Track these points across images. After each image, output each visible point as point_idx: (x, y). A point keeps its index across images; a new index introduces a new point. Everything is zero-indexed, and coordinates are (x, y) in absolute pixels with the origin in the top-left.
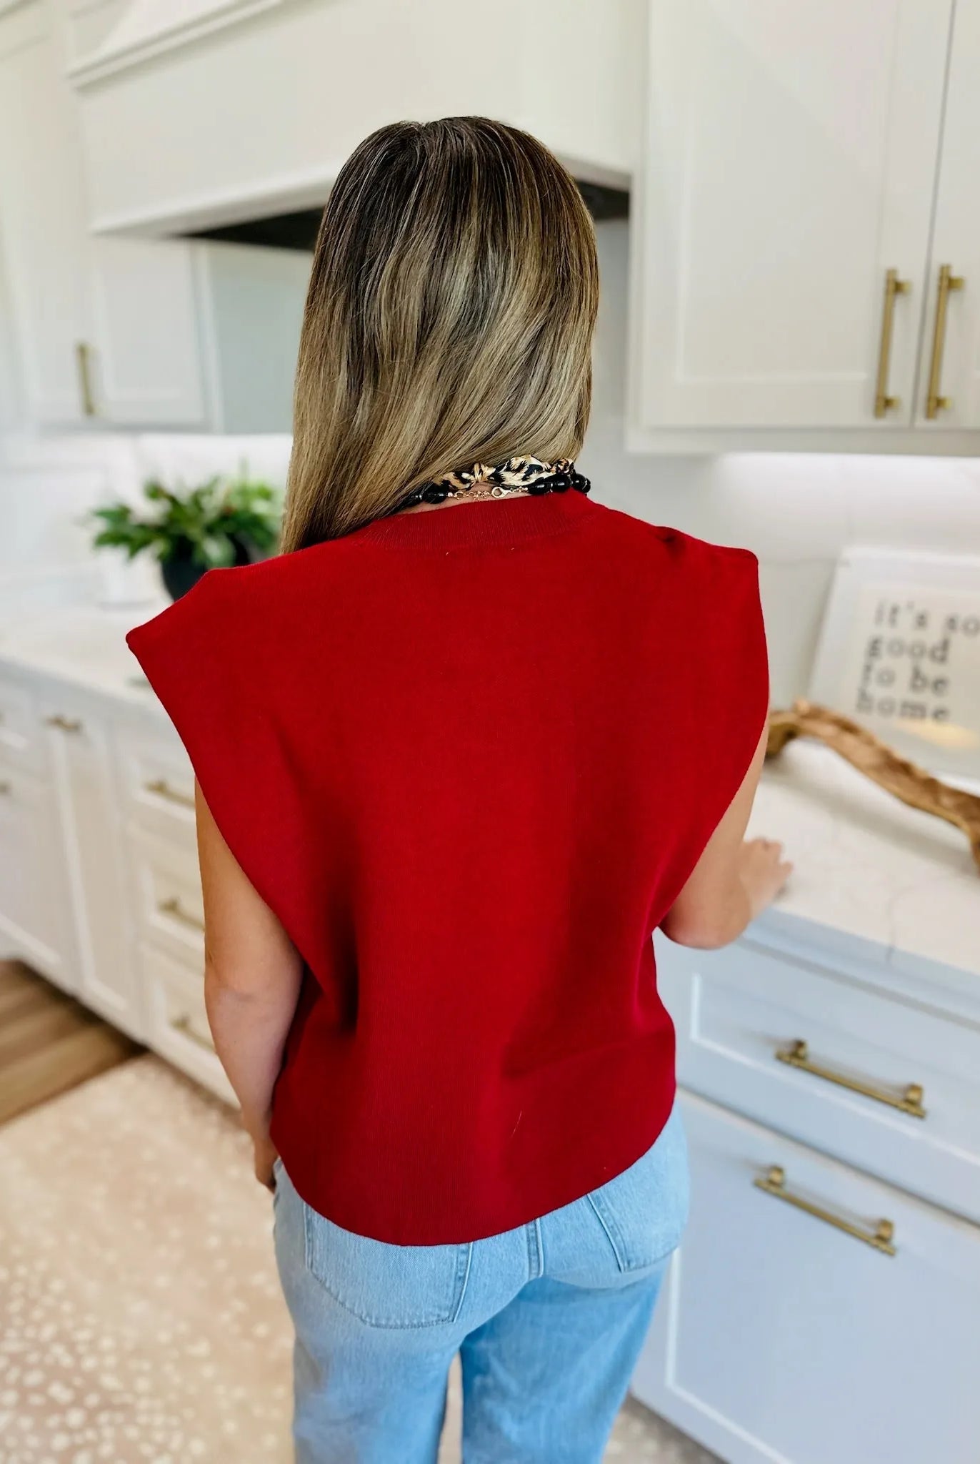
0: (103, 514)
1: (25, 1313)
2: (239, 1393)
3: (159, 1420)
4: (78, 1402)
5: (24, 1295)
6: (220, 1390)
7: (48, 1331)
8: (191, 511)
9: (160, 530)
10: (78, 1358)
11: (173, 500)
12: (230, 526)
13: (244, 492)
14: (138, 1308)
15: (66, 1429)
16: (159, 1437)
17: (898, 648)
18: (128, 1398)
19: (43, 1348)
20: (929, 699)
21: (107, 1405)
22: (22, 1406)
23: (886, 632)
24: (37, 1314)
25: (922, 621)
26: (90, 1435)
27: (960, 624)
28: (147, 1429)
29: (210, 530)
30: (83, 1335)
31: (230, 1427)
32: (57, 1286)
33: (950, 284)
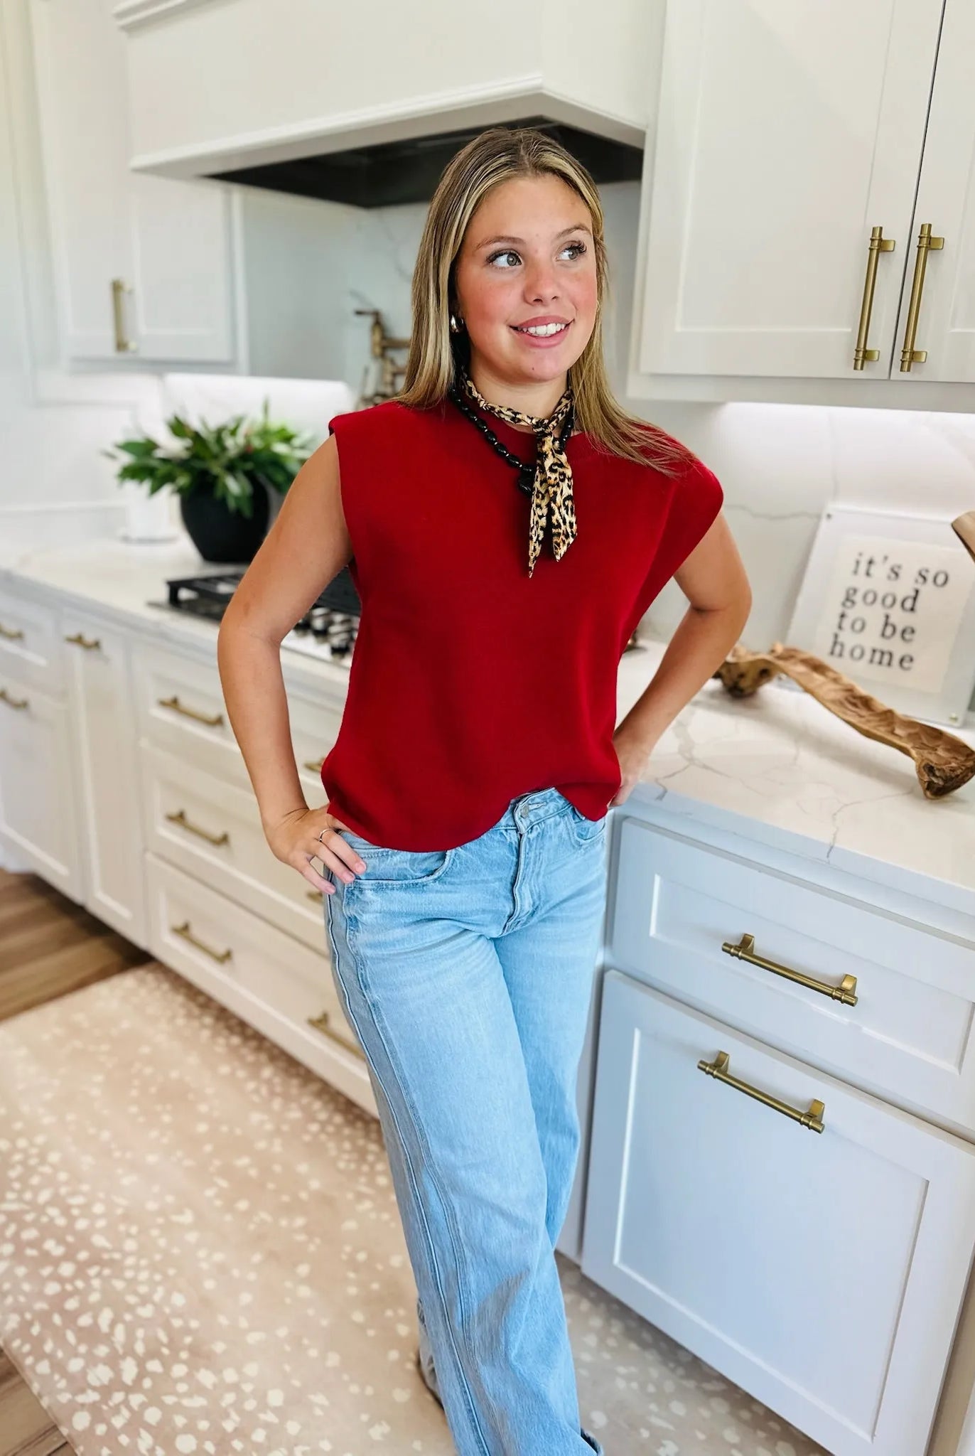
0: (128, 447)
1: (23, 1179)
2: (218, 1257)
3: (144, 1275)
4: (69, 1256)
5: (23, 1163)
6: (202, 1254)
7: (44, 1196)
8: (215, 448)
9: (183, 465)
10: (72, 1220)
11: (197, 437)
12: (249, 466)
13: (265, 433)
14: (128, 1180)
15: (56, 1277)
16: (143, 1289)
17: (872, 598)
18: (117, 1256)
19: (41, 1210)
20: (897, 647)
21: (96, 1260)
22: (18, 1257)
23: (862, 584)
24: (35, 1180)
25: (895, 573)
26: (80, 1284)
27: (930, 578)
28: (132, 1282)
29: (231, 468)
30: (77, 1200)
31: (209, 1284)
32: (54, 1157)
33: (929, 243)
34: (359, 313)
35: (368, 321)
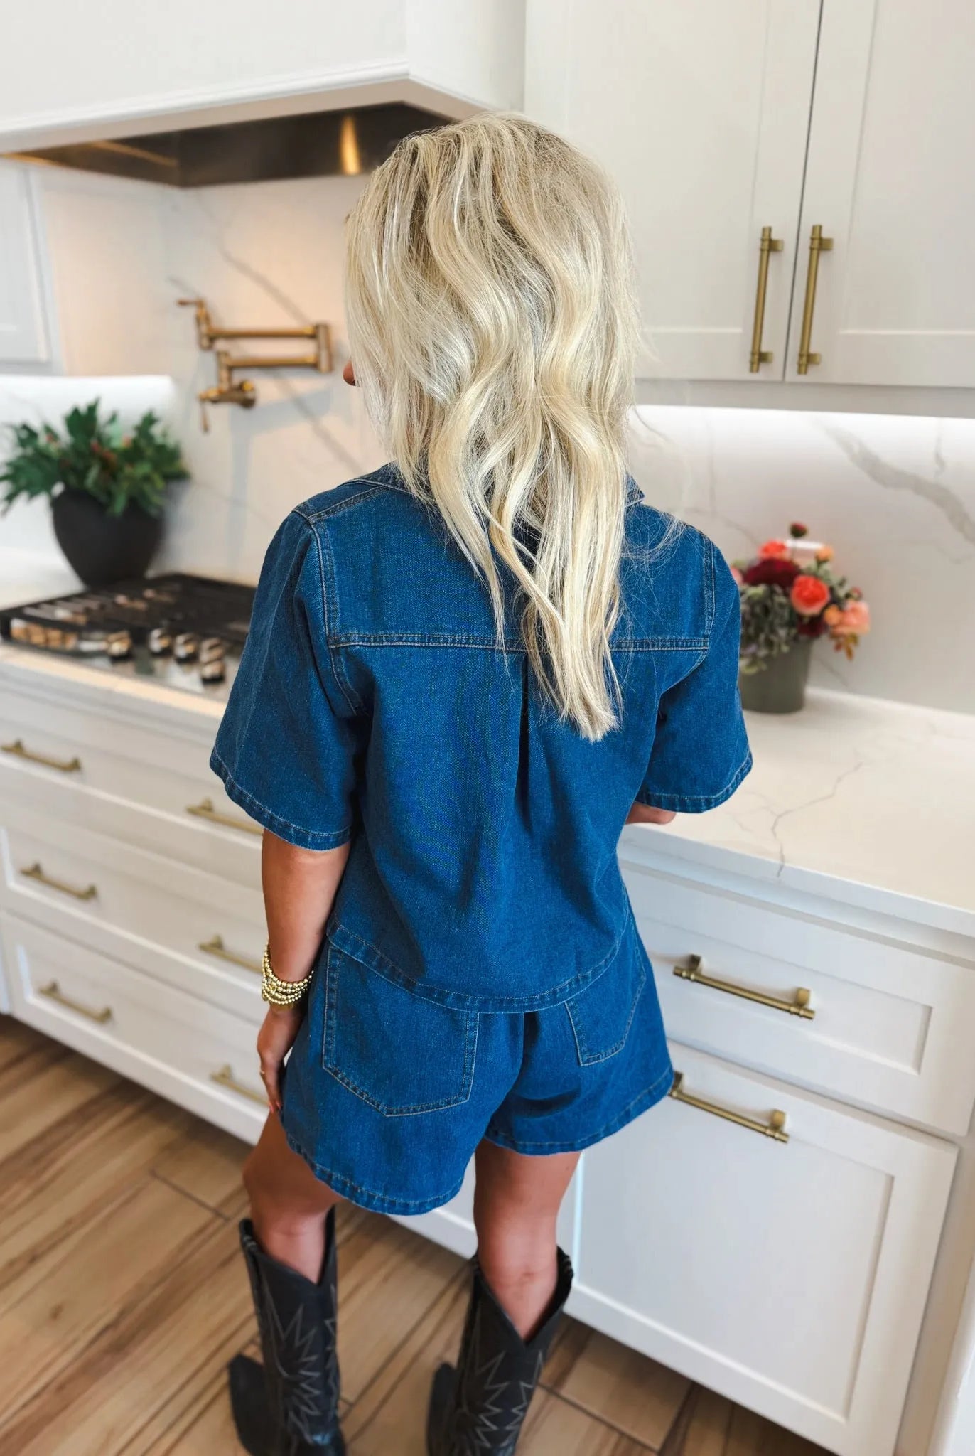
33: (821, 244)
34: (183, 303)
35: (191, 312)
